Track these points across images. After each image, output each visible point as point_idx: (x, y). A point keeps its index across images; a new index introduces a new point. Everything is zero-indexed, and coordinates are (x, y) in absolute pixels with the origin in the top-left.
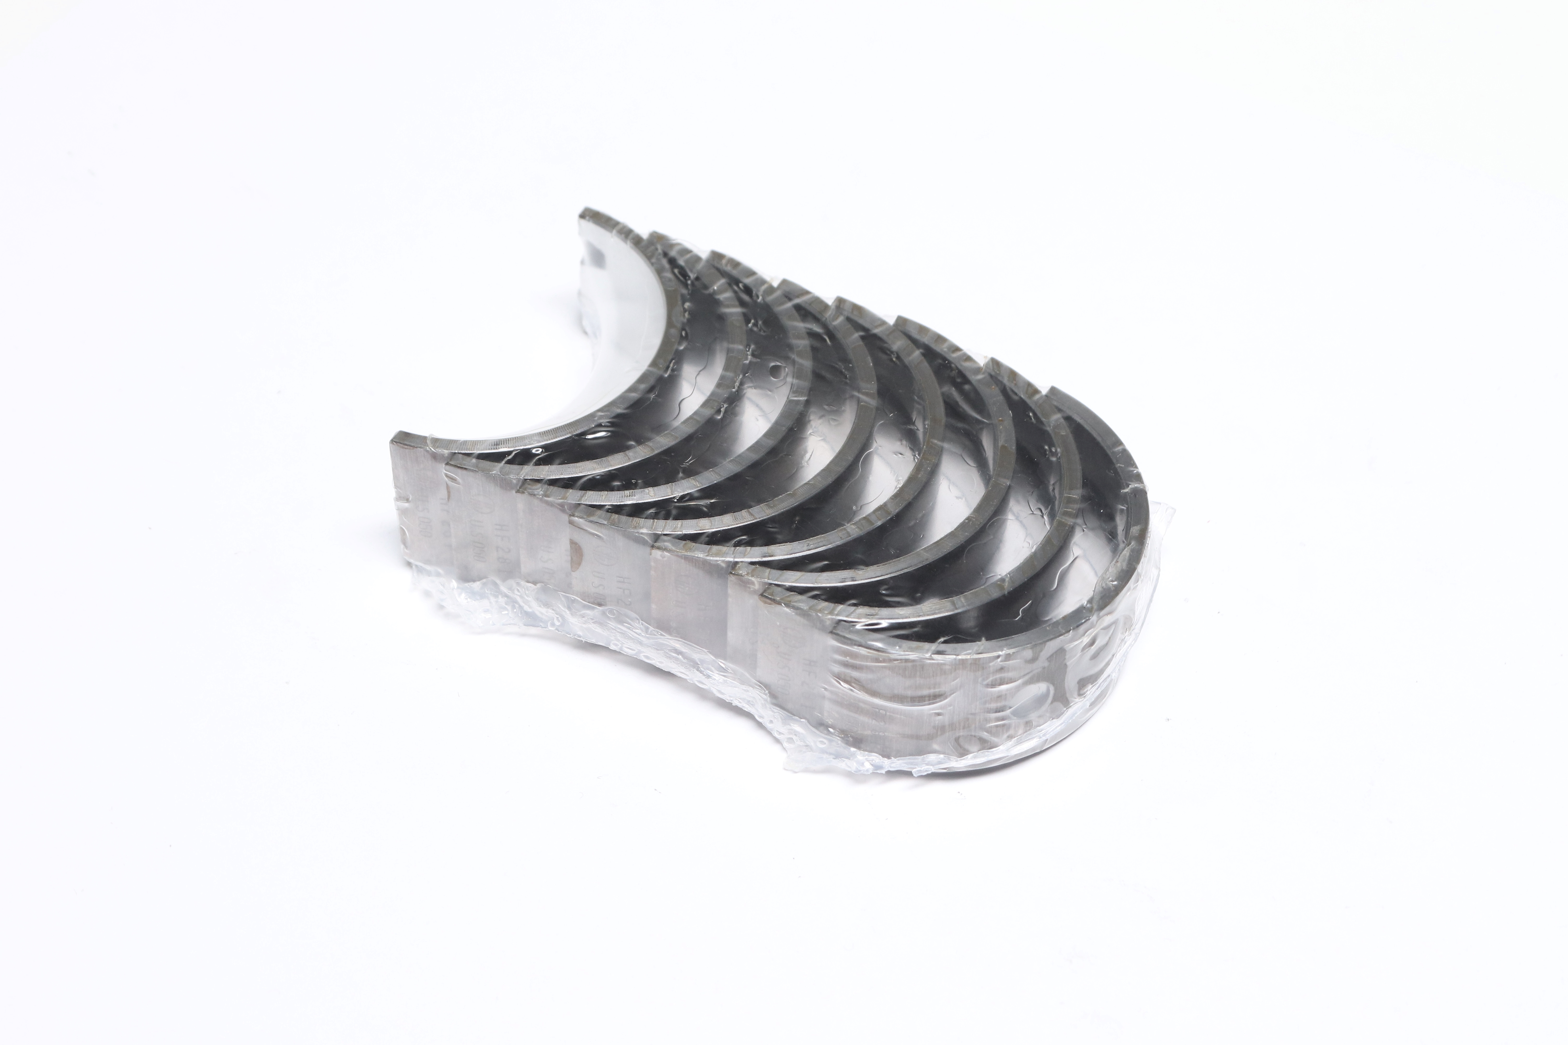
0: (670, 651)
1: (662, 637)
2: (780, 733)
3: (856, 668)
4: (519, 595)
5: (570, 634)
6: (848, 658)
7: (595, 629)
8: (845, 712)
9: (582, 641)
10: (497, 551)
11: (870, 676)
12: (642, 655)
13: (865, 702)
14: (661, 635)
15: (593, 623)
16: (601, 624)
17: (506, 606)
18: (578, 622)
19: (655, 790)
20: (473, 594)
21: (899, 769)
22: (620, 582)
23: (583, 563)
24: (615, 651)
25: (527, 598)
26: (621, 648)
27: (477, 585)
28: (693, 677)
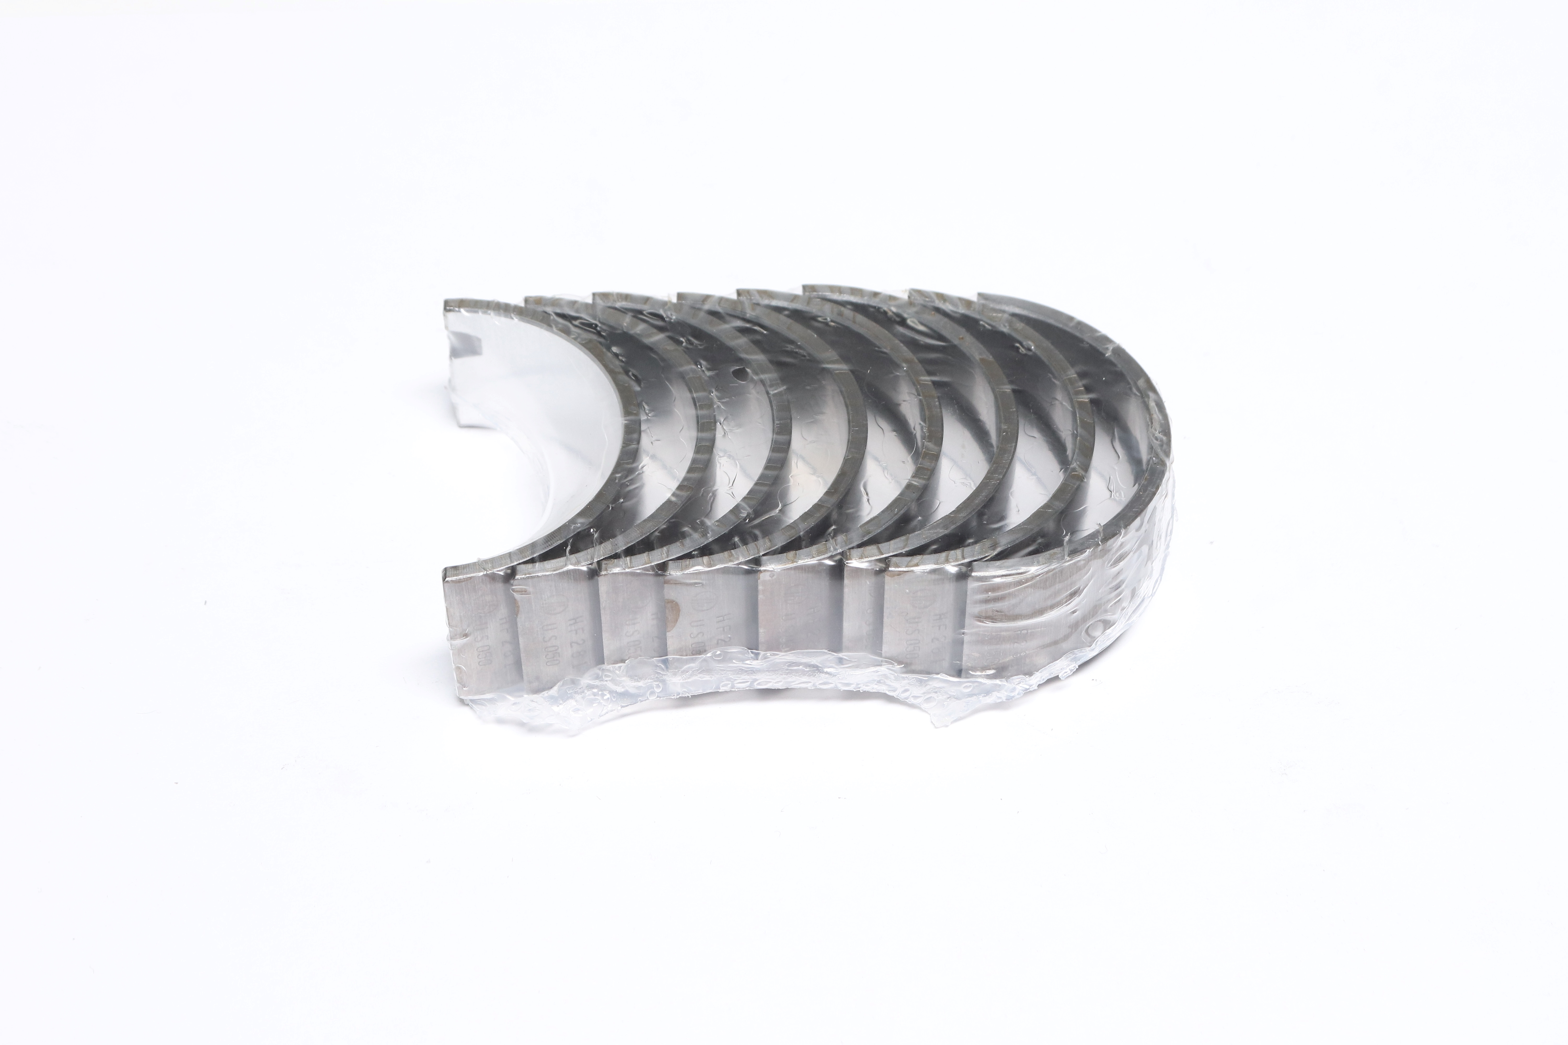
0: (789, 666)
1: (776, 657)
2: (915, 697)
3: (998, 599)
4: (610, 680)
5: (674, 696)
6: (990, 593)
7: (702, 678)
8: (986, 648)
9: (688, 697)
10: (572, 647)
11: (1013, 601)
12: (755, 684)
13: (1007, 630)
14: (774, 655)
15: (699, 673)
16: (708, 671)
17: (596, 697)
18: (683, 680)
19: (839, 798)
20: (554, 700)
21: (1048, 678)
22: (721, 621)
23: (681, 619)
24: (726, 692)
25: (618, 679)
26: (733, 687)
27: (554, 691)
28: (817, 681)
